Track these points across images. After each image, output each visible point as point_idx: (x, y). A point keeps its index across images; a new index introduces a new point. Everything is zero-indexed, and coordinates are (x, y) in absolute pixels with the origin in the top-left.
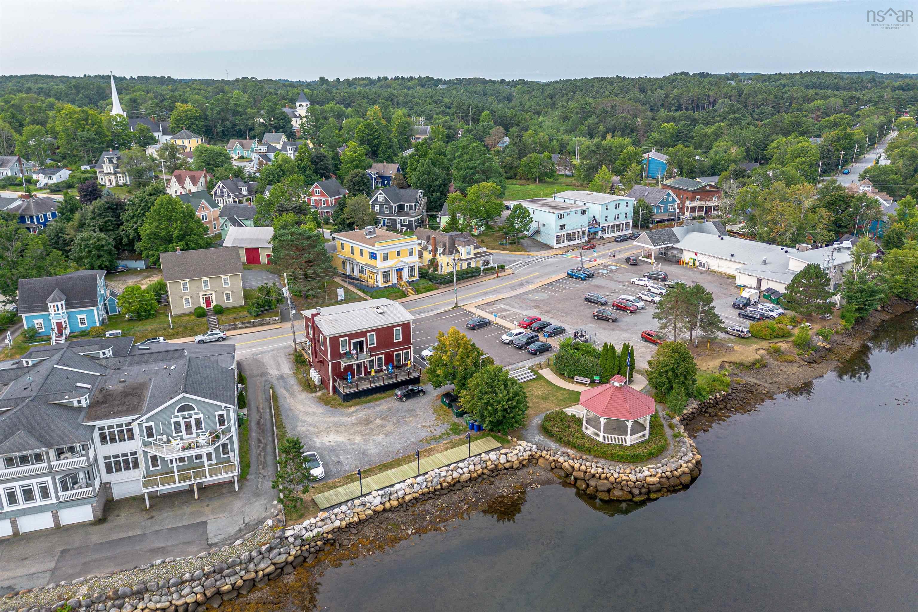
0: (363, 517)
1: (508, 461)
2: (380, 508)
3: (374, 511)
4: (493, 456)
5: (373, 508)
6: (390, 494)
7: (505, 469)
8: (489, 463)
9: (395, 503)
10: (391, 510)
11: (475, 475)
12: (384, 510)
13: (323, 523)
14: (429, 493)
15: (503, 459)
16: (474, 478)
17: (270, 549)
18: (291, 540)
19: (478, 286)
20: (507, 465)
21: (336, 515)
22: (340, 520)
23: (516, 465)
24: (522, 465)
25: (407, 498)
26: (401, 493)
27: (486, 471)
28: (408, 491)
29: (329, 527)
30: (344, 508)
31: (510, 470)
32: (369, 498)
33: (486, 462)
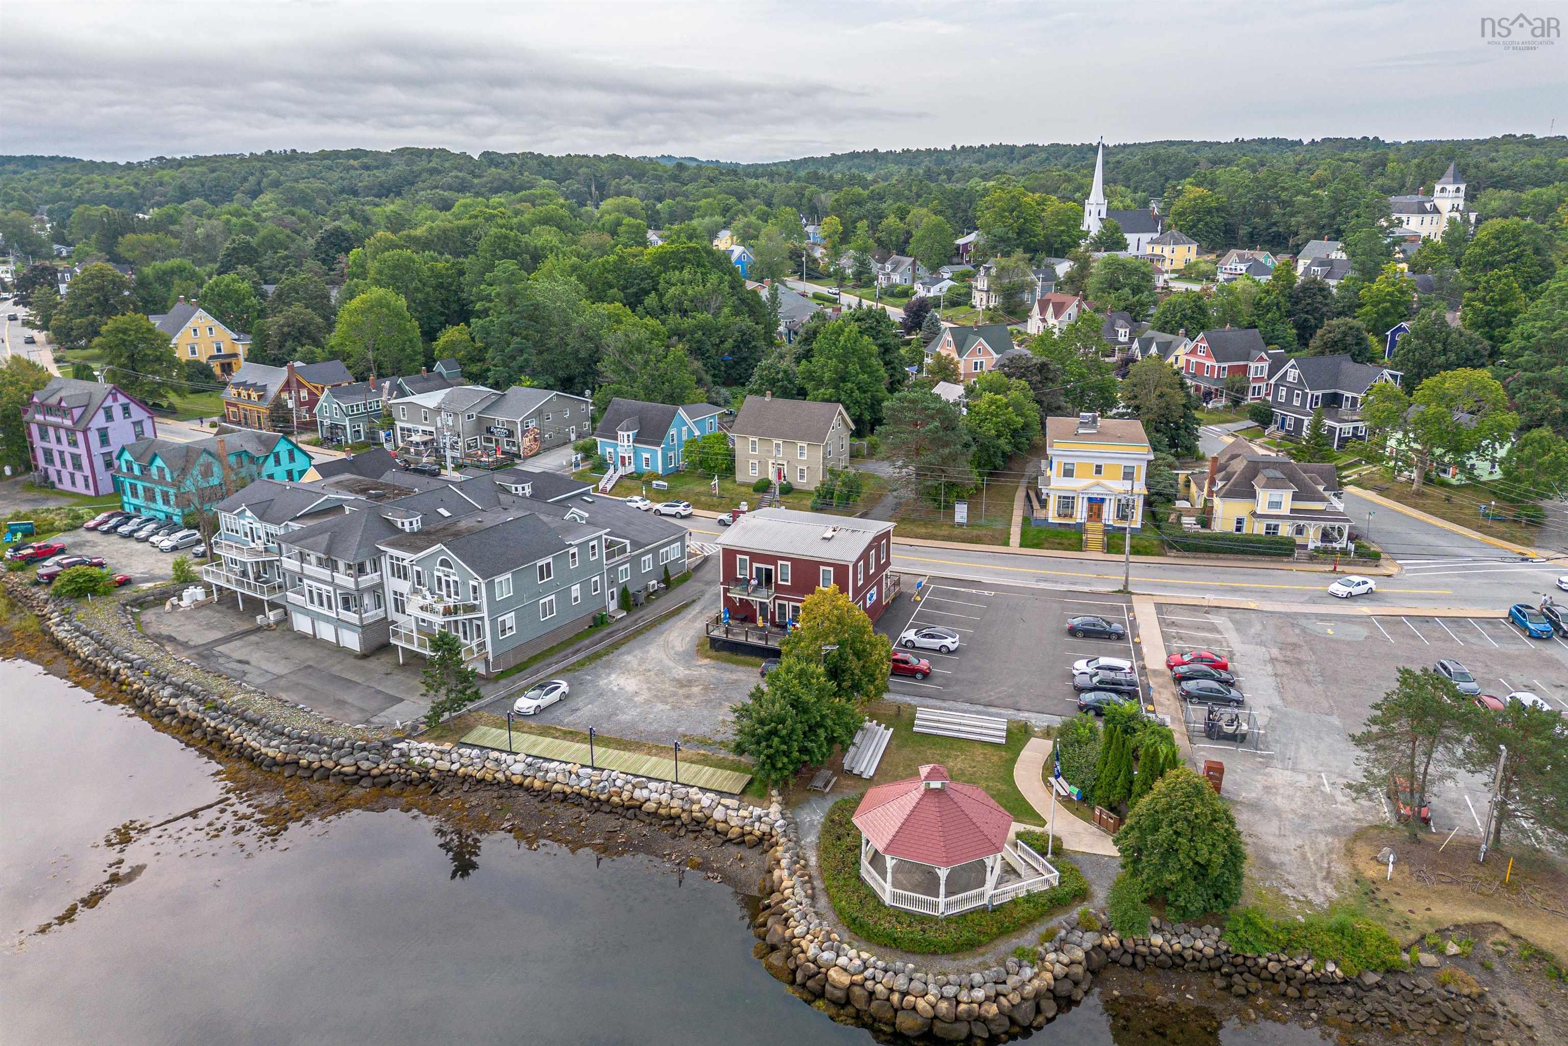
0: (489, 777)
1: (725, 822)
2: (517, 779)
3: (508, 779)
4: (706, 800)
5: (507, 773)
6: (539, 769)
7: (715, 830)
8: (696, 807)
9: (537, 784)
10: (529, 790)
11: (663, 811)
12: (521, 785)
13: (439, 756)
14: (587, 798)
15: (718, 814)
16: (660, 815)
17: (363, 749)
18: (395, 753)
19: (1254, 575)
20: (720, 826)
21: (461, 756)
22: (462, 765)
23: (734, 833)
24: (741, 841)
25: (557, 787)
26: (551, 775)
27: (684, 816)
28: (560, 778)
29: (444, 765)
30: (476, 752)
31: (723, 837)
32: (510, 759)
33: (693, 802)
